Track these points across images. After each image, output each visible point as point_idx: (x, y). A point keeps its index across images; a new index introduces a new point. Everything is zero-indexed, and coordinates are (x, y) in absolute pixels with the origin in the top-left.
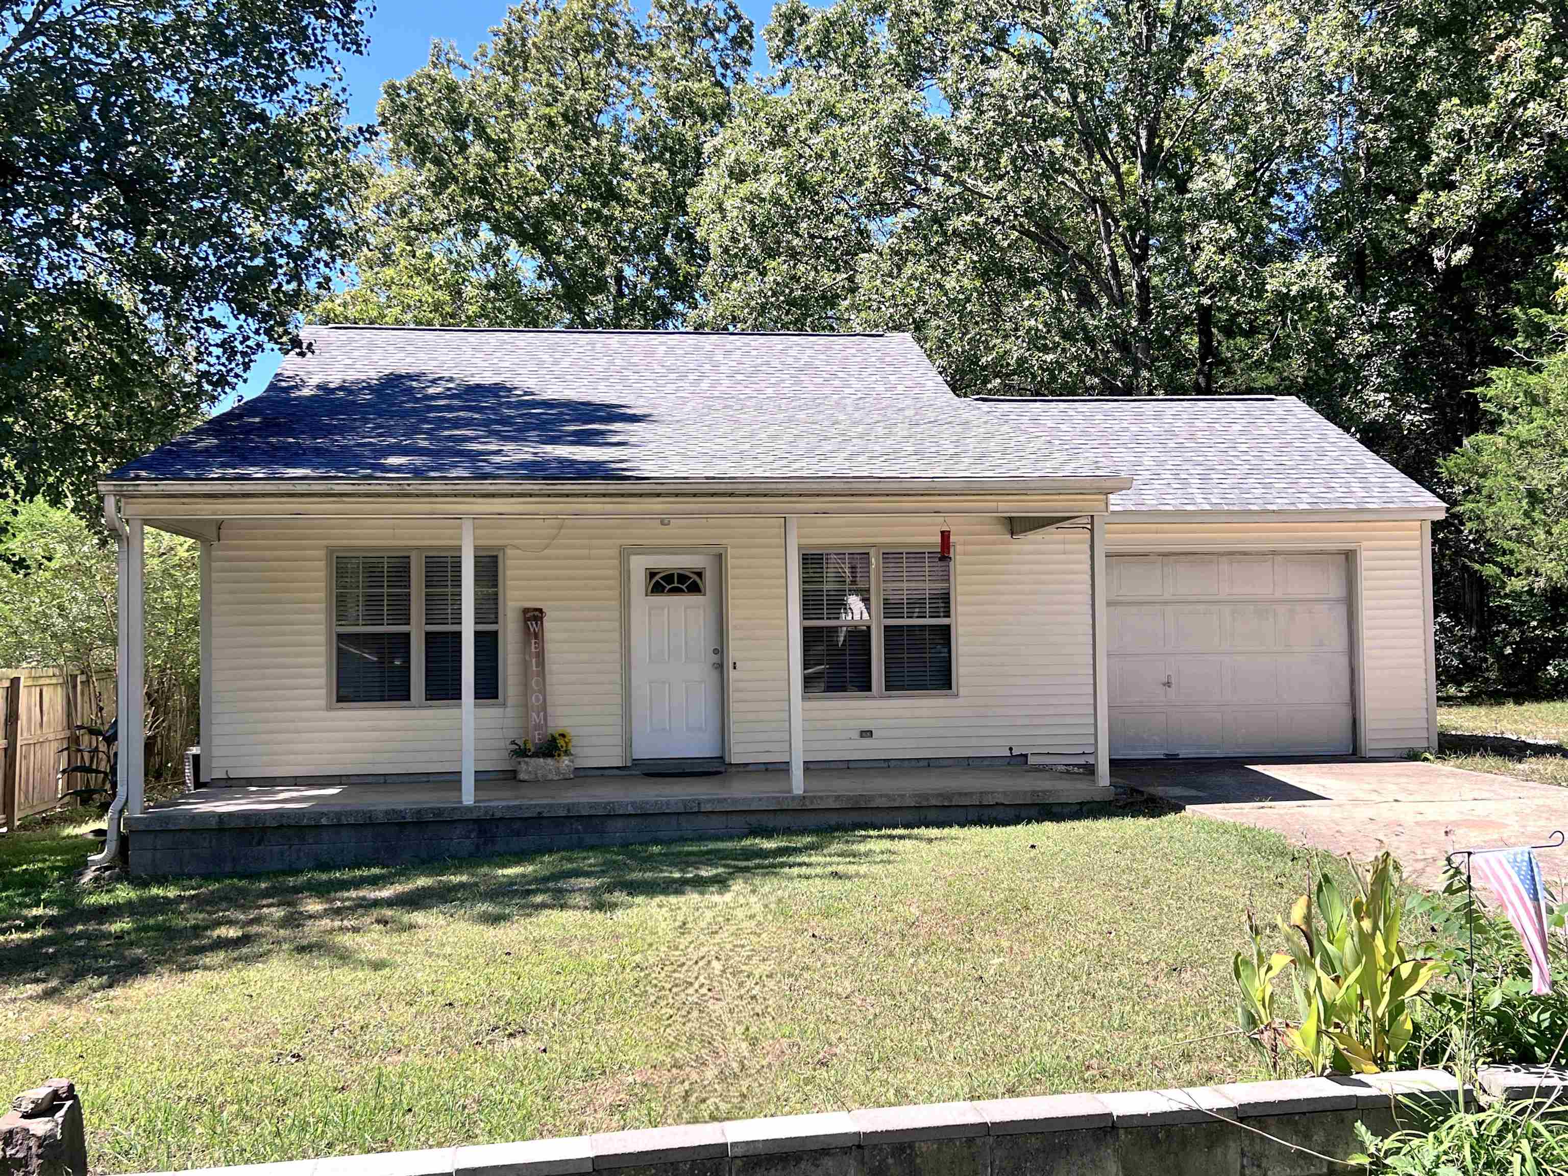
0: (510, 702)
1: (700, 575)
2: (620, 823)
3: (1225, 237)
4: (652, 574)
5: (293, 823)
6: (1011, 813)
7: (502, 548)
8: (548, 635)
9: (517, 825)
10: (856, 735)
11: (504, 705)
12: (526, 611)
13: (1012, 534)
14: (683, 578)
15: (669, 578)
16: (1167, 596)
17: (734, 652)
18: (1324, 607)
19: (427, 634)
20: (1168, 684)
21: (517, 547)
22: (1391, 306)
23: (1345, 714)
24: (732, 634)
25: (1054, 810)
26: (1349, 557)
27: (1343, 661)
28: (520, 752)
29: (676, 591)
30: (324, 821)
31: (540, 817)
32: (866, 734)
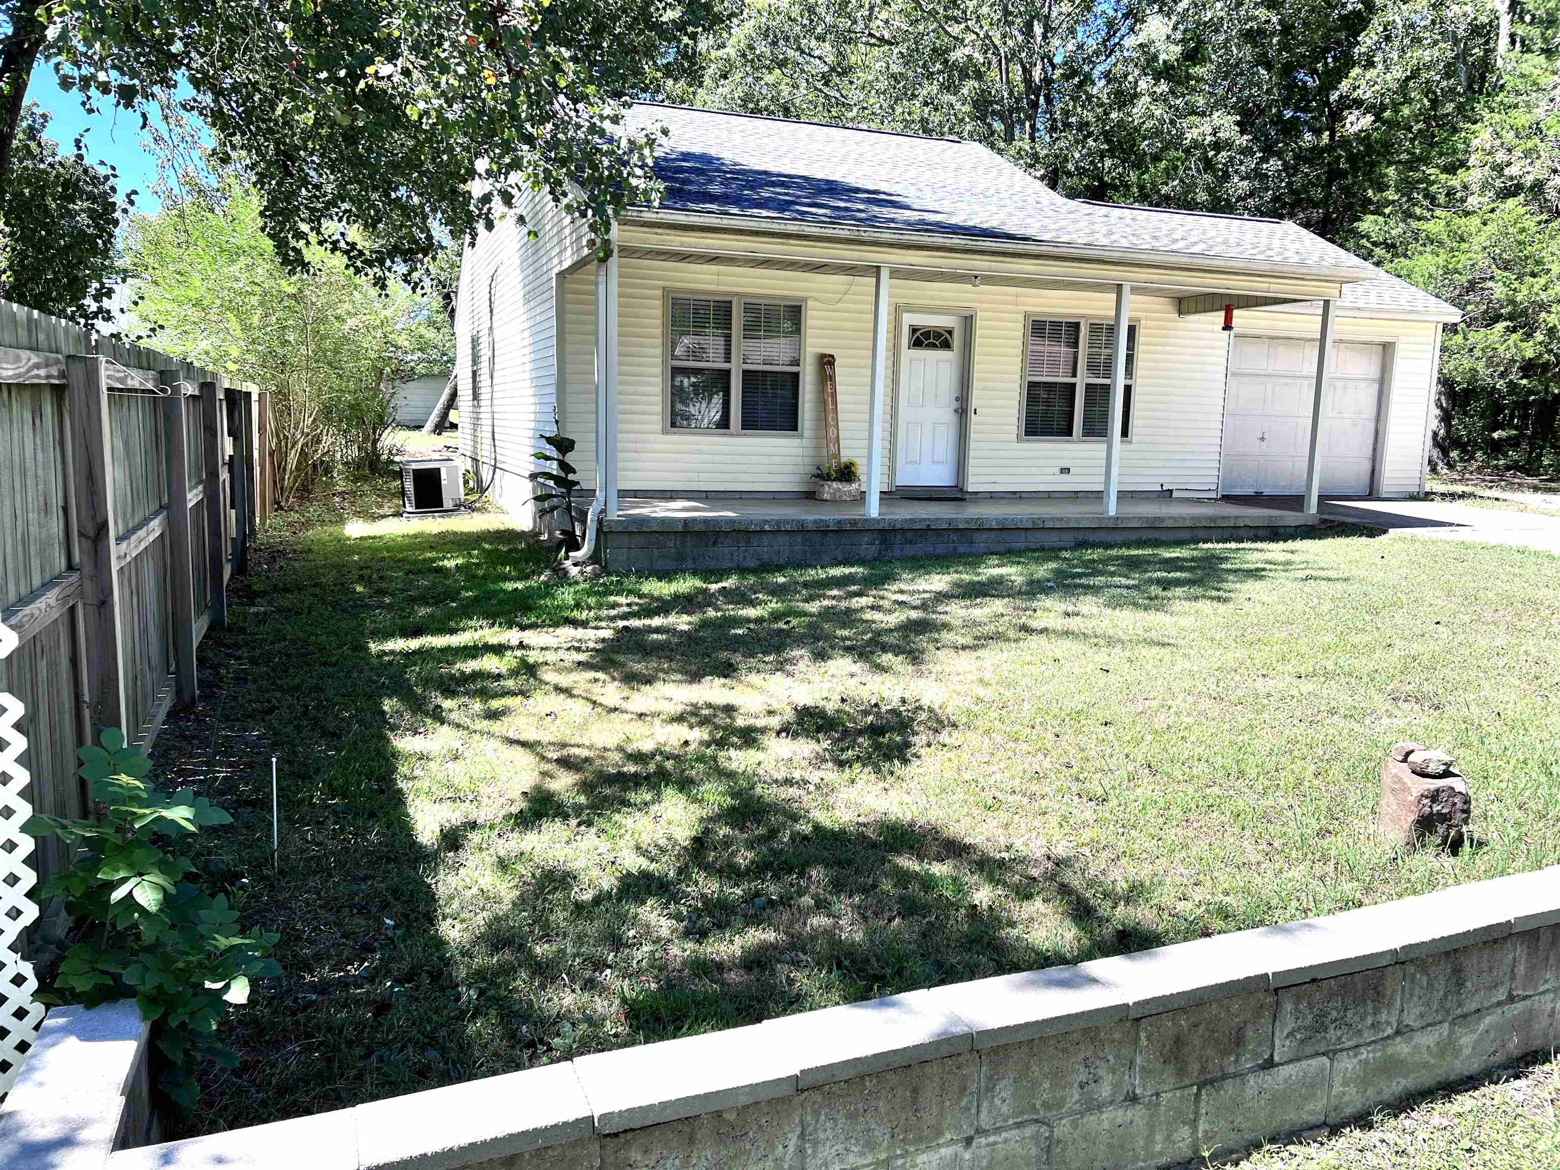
0: (807, 433)
1: (950, 333)
2: (984, 536)
3: (1159, 91)
4: (914, 330)
5: (743, 528)
6: (1251, 533)
7: (805, 300)
8: (838, 379)
9: (909, 535)
10: (1057, 471)
11: (801, 436)
12: (823, 356)
13: (1180, 313)
14: (938, 335)
15: (927, 334)
16: (1270, 371)
17: (976, 401)
18: (1363, 385)
19: (744, 372)
20: (1263, 439)
21: (816, 299)
22: (1264, 160)
23: (1367, 466)
24: (976, 384)
25: (1281, 531)
26: (1387, 349)
27: (1371, 426)
28: (822, 476)
29: (933, 346)
30: (767, 528)
31: (929, 529)
32: (1065, 471)
